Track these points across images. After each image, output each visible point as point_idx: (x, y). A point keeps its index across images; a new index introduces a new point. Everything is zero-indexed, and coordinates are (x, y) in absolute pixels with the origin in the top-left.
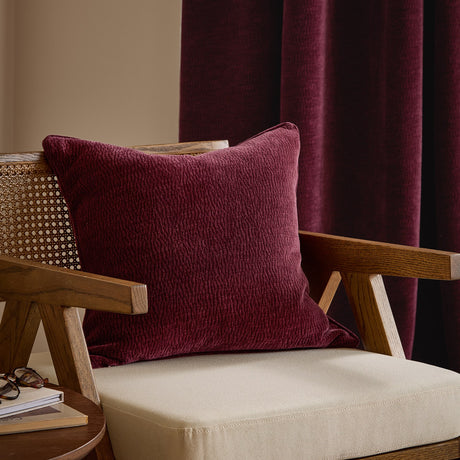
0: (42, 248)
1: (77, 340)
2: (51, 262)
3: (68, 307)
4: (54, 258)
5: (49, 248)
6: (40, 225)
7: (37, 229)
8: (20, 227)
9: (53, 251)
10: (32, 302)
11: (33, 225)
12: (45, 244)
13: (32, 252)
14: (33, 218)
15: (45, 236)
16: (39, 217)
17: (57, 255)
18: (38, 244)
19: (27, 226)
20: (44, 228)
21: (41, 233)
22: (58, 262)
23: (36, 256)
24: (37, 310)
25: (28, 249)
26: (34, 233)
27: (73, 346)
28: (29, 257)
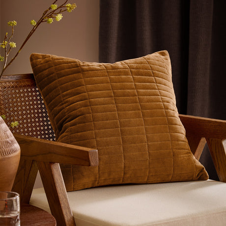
0: (38, 128)
1: (59, 181)
3: (54, 163)
5: (42, 128)
6: (36, 115)
7: (35, 118)
8: (25, 117)
9: (44, 130)
10: (33, 161)
11: (33, 116)
12: (39, 126)
13: (32, 131)
14: (32, 111)
15: (39, 121)
16: (36, 111)
17: (46, 132)
18: (35, 126)
19: (29, 116)
20: (38, 117)
21: (37, 120)
24: (36, 165)
25: (30, 129)
26: (33, 120)
27: (57, 185)
28: (31, 134)
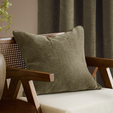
1: (33, 89)
2: (20, 67)
3: (30, 80)
4: (21, 66)
5: (20, 63)
6: (17, 57)
7: (16, 58)
8: (11, 58)
10: (19, 79)
13: (15, 65)
14: (15, 55)
18: (17, 63)
22: (22, 67)
23: (16, 66)
25: (14, 64)
